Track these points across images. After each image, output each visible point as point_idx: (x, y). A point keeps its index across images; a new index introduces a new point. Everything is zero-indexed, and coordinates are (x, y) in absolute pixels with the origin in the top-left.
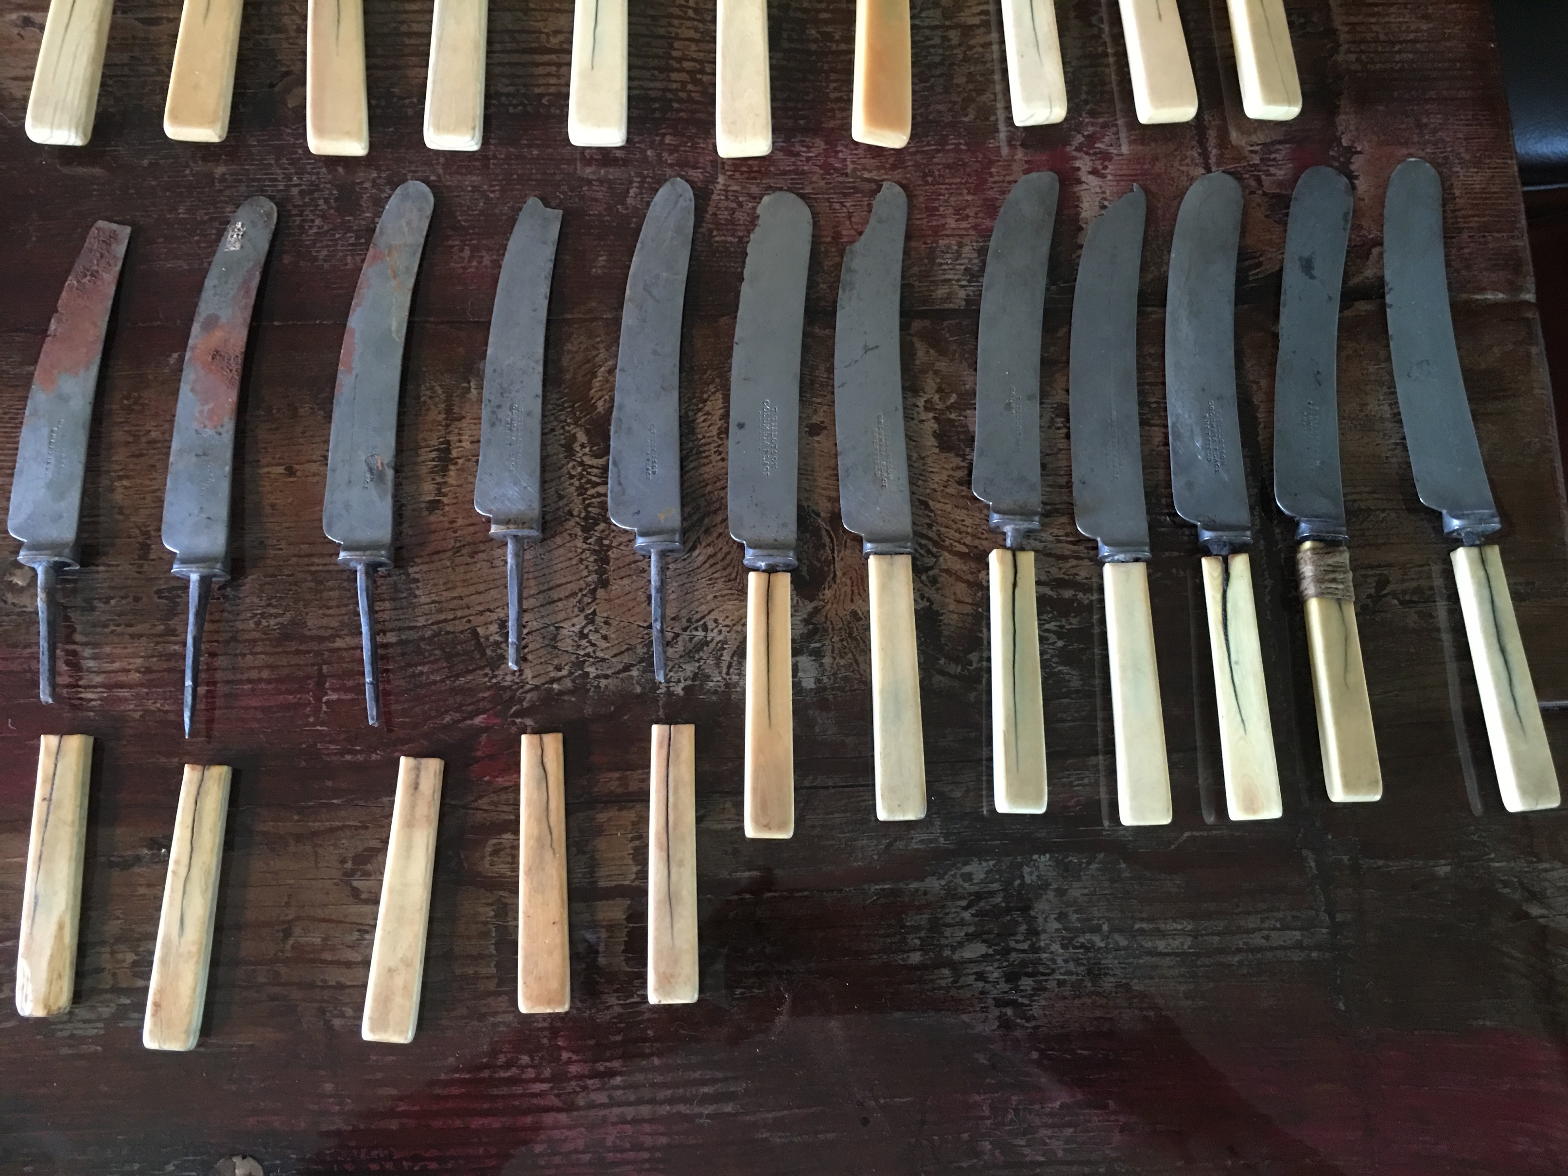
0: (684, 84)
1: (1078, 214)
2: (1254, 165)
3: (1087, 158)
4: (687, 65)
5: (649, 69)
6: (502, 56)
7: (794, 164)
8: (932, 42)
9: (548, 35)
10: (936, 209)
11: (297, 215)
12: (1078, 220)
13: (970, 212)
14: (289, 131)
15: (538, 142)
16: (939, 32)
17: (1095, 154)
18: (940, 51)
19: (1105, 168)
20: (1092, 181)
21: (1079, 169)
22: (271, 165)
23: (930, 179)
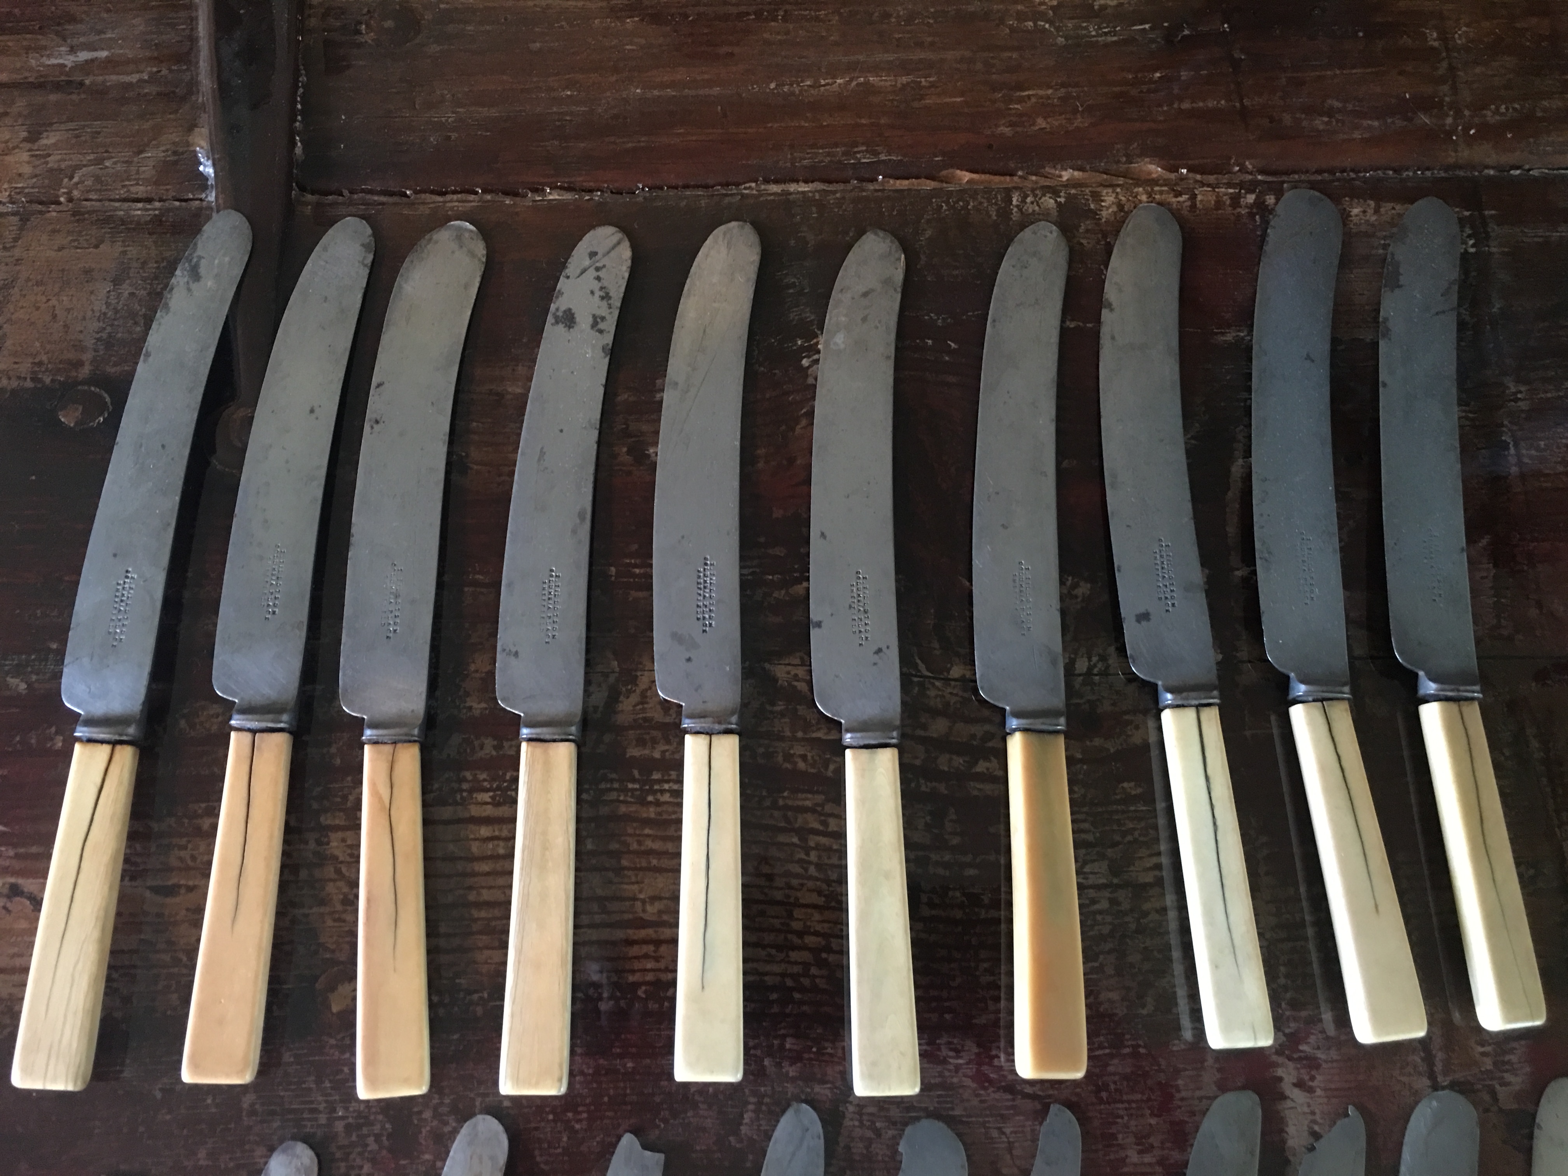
0: (806, 965)
1: (1284, 1142)
2: (1488, 1072)
3: (1291, 1065)
4: (810, 940)
5: (764, 947)
6: (589, 931)
7: (941, 1075)
8: (1097, 907)
9: (644, 902)
10: (1113, 1136)
11: (342, 1160)
12: (1283, 1150)
13: (1155, 1140)
14: (333, 1042)
15: (634, 1050)
16: (1106, 894)
17: (1300, 1059)
18: (1109, 919)
19: (1313, 1078)
20: (1296, 1095)
21: (1281, 1079)
22: (310, 1089)
23: (1104, 1095)
